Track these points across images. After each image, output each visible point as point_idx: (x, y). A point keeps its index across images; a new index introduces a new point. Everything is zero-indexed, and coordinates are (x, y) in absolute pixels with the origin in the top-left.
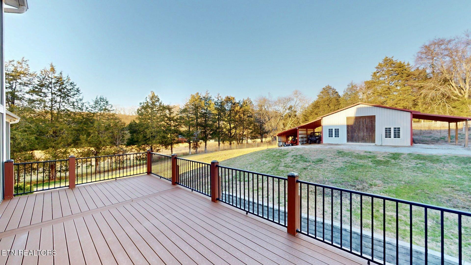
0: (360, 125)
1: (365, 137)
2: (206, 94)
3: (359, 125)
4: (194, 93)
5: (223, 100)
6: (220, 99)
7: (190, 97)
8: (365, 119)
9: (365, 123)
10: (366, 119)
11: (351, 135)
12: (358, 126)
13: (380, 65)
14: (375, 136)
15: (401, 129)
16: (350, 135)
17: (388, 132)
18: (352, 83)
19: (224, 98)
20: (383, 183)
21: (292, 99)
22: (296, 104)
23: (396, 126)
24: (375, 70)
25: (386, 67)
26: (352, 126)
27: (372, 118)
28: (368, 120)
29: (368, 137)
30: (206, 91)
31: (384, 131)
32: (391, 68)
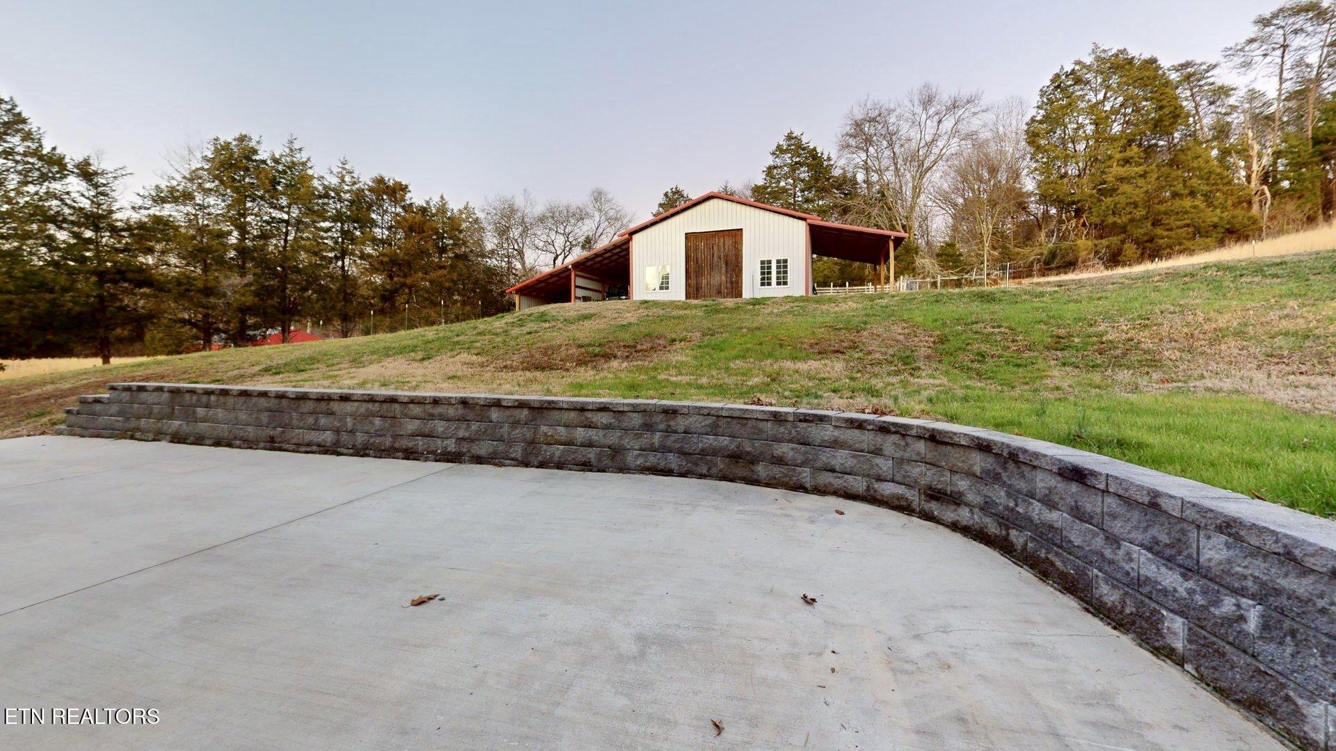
0: (713, 255)
1: (723, 286)
2: (287, 150)
3: (711, 256)
4: (228, 136)
5: (362, 186)
6: (347, 179)
8: (723, 240)
9: (722, 249)
10: (726, 239)
11: (695, 283)
12: (708, 257)
13: (779, 148)
14: (742, 283)
15: (789, 264)
16: (693, 282)
17: (766, 271)
19: (366, 179)
20: (704, 335)
21: (587, 214)
22: (600, 230)
23: (781, 258)
24: (770, 161)
25: (790, 155)
26: (697, 259)
27: (736, 234)
28: (729, 242)
29: (729, 285)
30: (285, 142)
31: (759, 271)
32: (798, 159)
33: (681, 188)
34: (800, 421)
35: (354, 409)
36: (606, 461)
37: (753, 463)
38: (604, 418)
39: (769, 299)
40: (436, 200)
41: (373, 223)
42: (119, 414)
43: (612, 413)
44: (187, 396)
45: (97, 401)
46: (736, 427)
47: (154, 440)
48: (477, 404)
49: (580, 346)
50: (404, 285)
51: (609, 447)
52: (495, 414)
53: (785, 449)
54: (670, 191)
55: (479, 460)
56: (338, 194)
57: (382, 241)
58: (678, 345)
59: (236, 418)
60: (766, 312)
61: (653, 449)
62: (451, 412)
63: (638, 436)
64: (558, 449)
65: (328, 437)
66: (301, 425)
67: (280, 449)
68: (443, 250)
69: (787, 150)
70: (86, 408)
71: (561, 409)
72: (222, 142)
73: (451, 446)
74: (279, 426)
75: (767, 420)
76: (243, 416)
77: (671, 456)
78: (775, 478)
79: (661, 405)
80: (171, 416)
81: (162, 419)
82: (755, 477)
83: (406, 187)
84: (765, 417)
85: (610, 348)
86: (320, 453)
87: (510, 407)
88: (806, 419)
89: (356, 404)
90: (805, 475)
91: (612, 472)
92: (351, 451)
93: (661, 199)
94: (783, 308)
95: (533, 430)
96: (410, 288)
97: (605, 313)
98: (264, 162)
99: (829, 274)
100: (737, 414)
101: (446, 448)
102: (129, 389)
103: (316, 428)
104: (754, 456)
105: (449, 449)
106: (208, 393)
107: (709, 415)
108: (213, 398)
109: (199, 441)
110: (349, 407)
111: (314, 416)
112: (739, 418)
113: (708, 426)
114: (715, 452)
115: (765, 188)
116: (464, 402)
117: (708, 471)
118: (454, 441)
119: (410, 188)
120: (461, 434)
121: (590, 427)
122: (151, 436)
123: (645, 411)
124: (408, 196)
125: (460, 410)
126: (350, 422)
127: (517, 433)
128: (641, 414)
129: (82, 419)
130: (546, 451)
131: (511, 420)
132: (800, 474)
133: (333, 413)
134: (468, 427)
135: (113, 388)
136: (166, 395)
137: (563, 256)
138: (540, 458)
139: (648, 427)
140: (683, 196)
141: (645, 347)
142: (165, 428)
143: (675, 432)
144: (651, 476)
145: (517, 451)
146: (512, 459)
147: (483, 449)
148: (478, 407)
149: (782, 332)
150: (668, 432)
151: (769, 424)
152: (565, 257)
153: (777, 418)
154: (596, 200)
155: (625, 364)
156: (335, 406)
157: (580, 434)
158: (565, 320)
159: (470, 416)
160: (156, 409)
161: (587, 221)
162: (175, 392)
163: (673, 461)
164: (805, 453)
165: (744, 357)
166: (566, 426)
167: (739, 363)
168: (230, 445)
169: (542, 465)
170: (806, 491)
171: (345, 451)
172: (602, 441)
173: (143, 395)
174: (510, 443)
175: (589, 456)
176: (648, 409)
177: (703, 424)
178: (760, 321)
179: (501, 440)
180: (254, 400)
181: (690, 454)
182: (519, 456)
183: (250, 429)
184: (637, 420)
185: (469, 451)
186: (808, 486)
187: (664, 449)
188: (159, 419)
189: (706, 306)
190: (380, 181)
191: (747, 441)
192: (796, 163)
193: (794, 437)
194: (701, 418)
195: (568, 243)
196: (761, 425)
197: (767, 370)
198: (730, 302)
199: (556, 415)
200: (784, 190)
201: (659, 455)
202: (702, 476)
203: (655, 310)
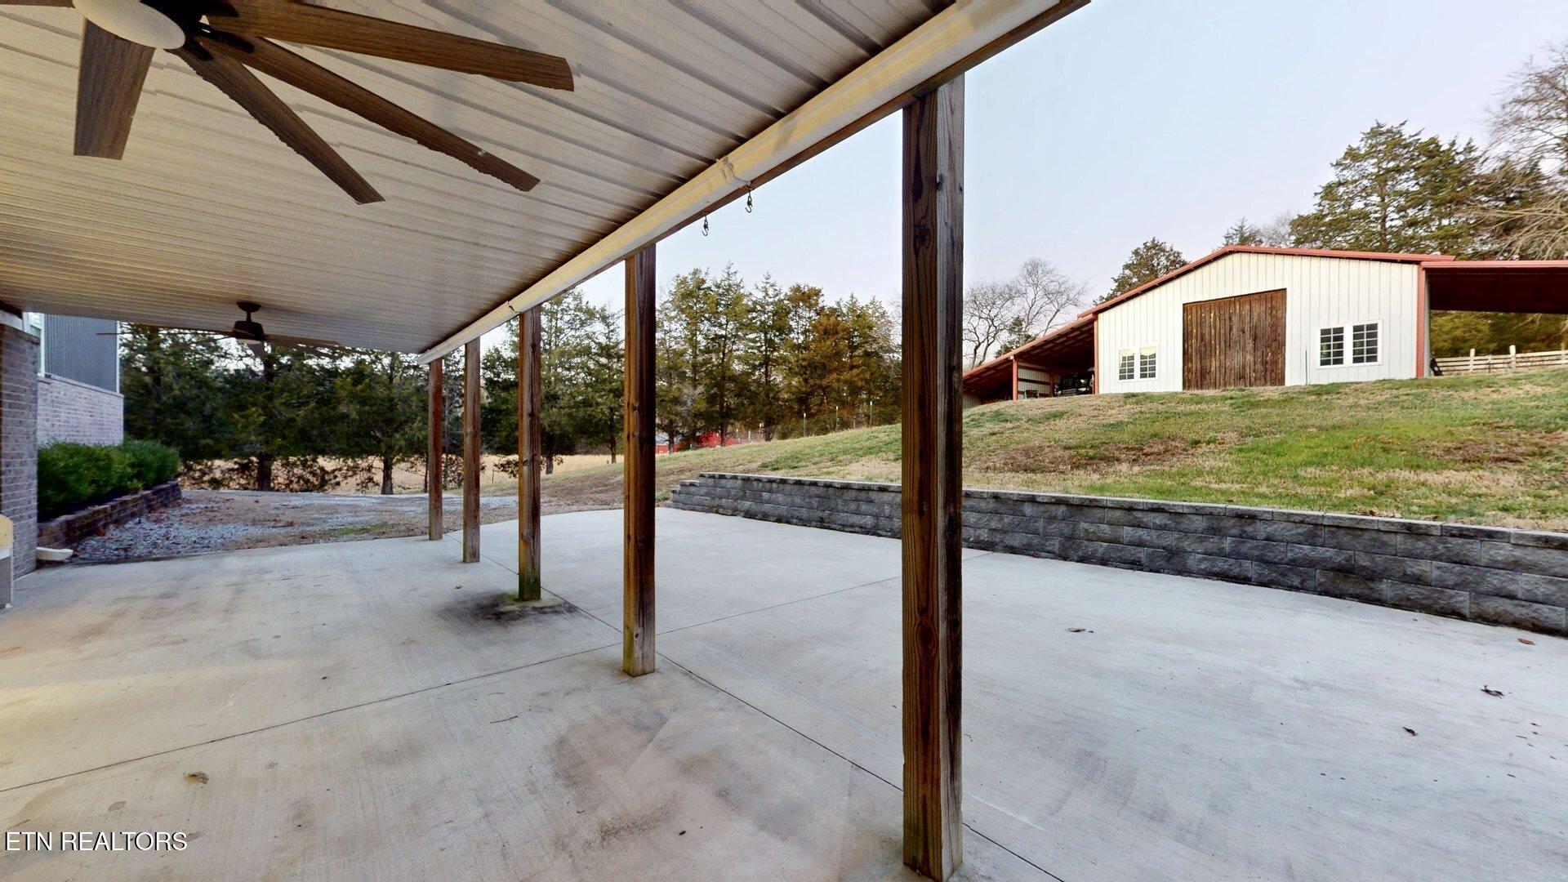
0: (1231, 329)
1: (1248, 370)
2: (726, 275)
3: (1228, 330)
4: (686, 272)
5: (782, 297)
6: (771, 292)
7: (673, 283)
8: (1248, 307)
9: (1248, 319)
10: (1253, 304)
11: (1199, 365)
12: (1222, 331)
13: (1351, 153)
14: (1284, 363)
15: (1380, 331)
16: (1195, 365)
17: (1332, 343)
18: (1242, 227)
19: (785, 290)
20: (1242, 435)
21: (1018, 291)
22: (1035, 309)
23: (1365, 322)
24: (1332, 176)
25: (1375, 160)
26: (1202, 336)
27: (1275, 299)
28: (1259, 309)
29: (1259, 367)
30: (724, 268)
31: (1318, 343)
32: (1392, 164)
33: (1160, 240)
34: (1453, 536)
35: (890, 499)
36: (1161, 563)
37: (1372, 579)
38: (1159, 519)
39: (1346, 384)
40: (846, 299)
41: (791, 330)
42: (707, 494)
43: (1168, 515)
44: (755, 483)
45: (692, 485)
46: (1345, 539)
47: (732, 515)
48: (1009, 499)
49: (1066, 448)
50: (820, 387)
51: (1164, 548)
52: (1028, 509)
53: (1429, 568)
54: (1142, 247)
55: (1013, 550)
56: (762, 306)
57: (798, 347)
58: (1204, 448)
59: (792, 501)
60: (1345, 404)
61: (1221, 554)
62: (983, 505)
63: (1201, 540)
64: (1101, 546)
65: (869, 521)
66: (846, 509)
67: (829, 528)
68: (853, 348)
69: (1368, 153)
70: (685, 489)
71: (1104, 507)
72: (681, 278)
73: (984, 535)
74: (827, 509)
75: (1396, 533)
76: (798, 500)
77: (1247, 564)
78: (1409, 599)
79: (1232, 510)
80: (743, 498)
81: (737, 499)
82: (1376, 596)
83: (820, 291)
84: (1393, 529)
85: (1107, 450)
86: (862, 533)
87: (1046, 503)
88: (1462, 534)
89: (893, 494)
90: (1463, 599)
91: (1168, 573)
92: (889, 534)
93: (1128, 258)
94: (1379, 398)
95: (1071, 526)
96: (824, 389)
97: (1081, 411)
98: (709, 288)
99: (1467, 335)
100: (1348, 524)
101: (979, 537)
102: (713, 477)
103: (858, 513)
104: (1374, 572)
105: (982, 538)
106: (771, 481)
107: (1302, 522)
108: (774, 485)
109: (765, 517)
110: (886, 497)
111: (856, 503)
112: (1349, 528)
113: (1301, 535)
114: (1312, 564)
115: (1319, 217)
116: (996, 497)
117: (1302, 583)
118: (986, 531)
119: (823, 292)
120: (993, 525)
121: (1139, 526)
122: (730, 512)
123: (1211, 514)
124: (821, 299)
125: (992, 504)
126: (887, 510)
127: (1053, 527)
128: (1205, 518)
129: (683, 497)
130: (1086, 546)
131: (1047, 515)
132: (1451, 597)
133: (871, 502)
134: (1001, 519)
135: (702, 476)
136: (739, 482)
137: (985, 344)
138: (1080, 553)
139: (1215, 531)
140: (1164, 251)
141: (1153, 450)
142: (739, 507)
143: (1253, 538)
144: (1220, 582)
145: (1055, 544)
146: (1049, 552)
147: (1017, 540)
148: (1010, 502)
149: (1386, 431)
150: (1242, 538)
151: (1399, 538)
152: (989, 345)
153: (1411, 530)
154: (1030, 274)
155: (1136, 469)
156: (874, 496)
157: (1128, 532)
158: (1030, 420)
159: (1003, 509)
160: (733, 492)
161: (1017, 301)
162: (747, 480)
163: (1250, 568)
164: (1461, 574)
165: (1320, 464)
166: (1110, 524)
167: (1312, 471)
168: (788, 522)
169: (1082, 560)
170: (1462, 617)
171: (884, 533)
172: (1156, 542)
173: (723, 482)
174: (1047, 536)
175: (1139, 555)
176: (1216, 512)
177: (1294, 532)
178: (1335, 417)
179: (1036, 533)
180: (806, 487)
181: (1276, 563)
182: (1056, 550)
183: (804, 510)
184: (1200, 523)
185: (1002, 541)
186: (1466, 612)
187: (1238, 556)
188: (736, 500)
189: (1232, 398)
190: (797, 289)
191: (1362, 554)
192: (1388, 171)
193: (1442, 554)
194: (1291, 525)
195: (992, 329)
196: (1385, 537)
197: (1365, 480)
198: (1270, 392)
199: (1098, 513)
200: (1363, 215)
201: (1232, 561)
202: (1291, 588)
203: (1149, 405)
